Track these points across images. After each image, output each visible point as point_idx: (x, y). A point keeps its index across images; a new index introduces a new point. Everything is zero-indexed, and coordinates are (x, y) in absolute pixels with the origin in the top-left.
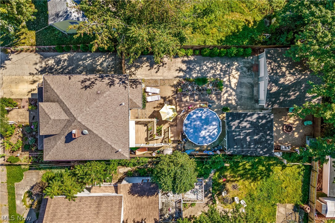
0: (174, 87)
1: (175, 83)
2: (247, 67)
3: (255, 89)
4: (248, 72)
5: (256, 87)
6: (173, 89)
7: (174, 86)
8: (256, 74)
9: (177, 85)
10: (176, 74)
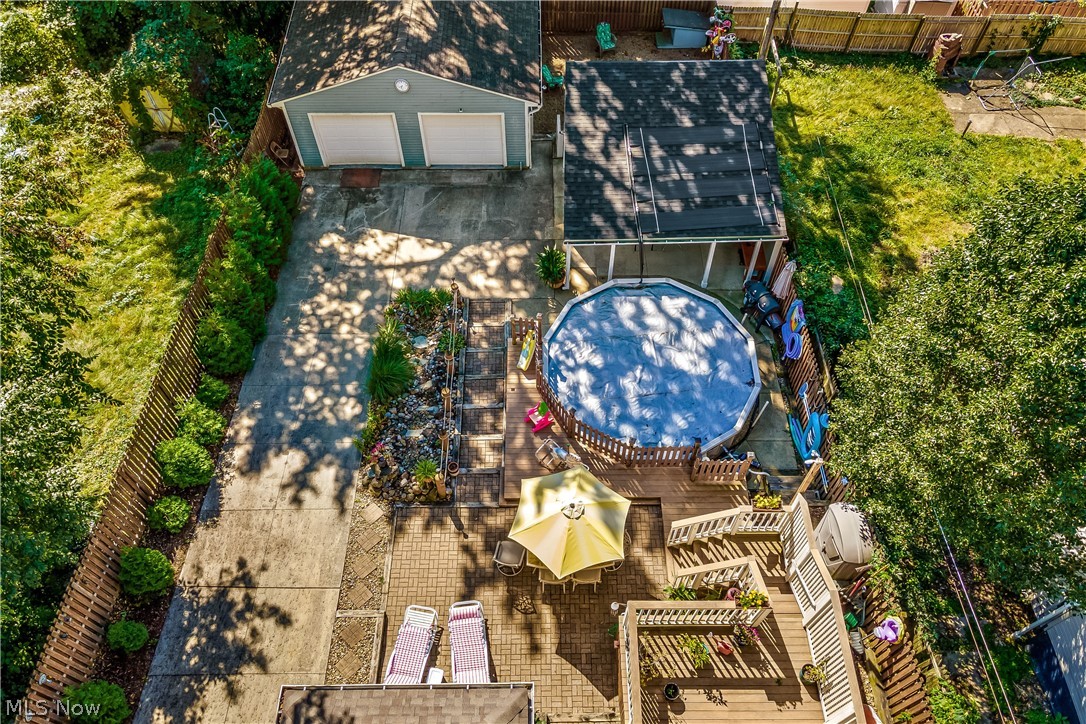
0: (406, 517)
1: (376, 511)
2: (352, 205)
3: (455, 180)
4: (374, 201)
5: (449, 178)
6: (416, 524)
7: (397, 520)
8: (389, 178)
9: (392, 503)
10: (320, 503)
